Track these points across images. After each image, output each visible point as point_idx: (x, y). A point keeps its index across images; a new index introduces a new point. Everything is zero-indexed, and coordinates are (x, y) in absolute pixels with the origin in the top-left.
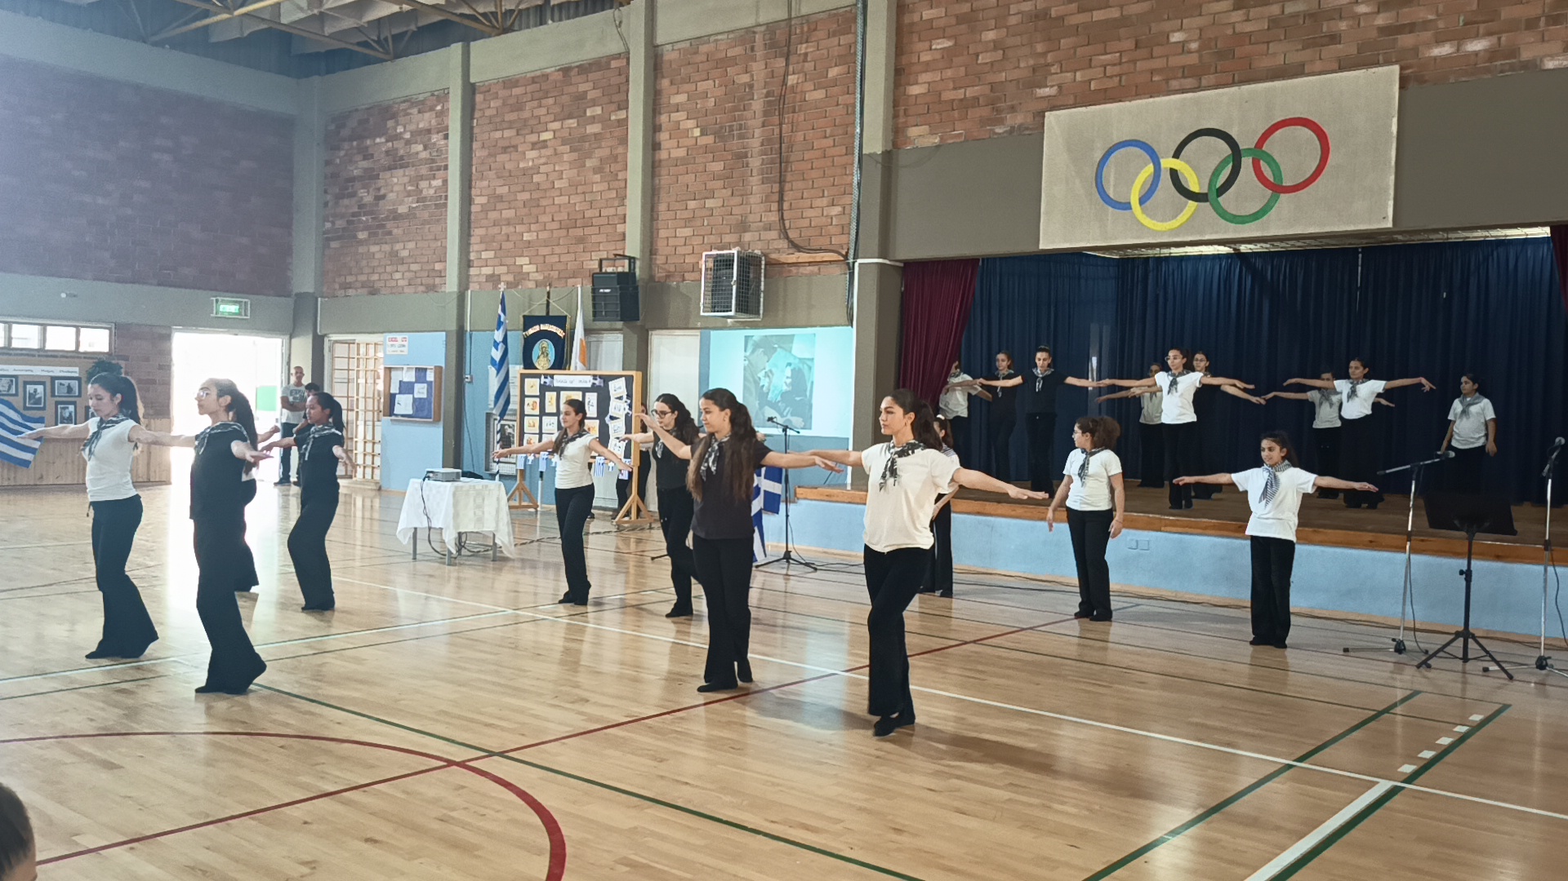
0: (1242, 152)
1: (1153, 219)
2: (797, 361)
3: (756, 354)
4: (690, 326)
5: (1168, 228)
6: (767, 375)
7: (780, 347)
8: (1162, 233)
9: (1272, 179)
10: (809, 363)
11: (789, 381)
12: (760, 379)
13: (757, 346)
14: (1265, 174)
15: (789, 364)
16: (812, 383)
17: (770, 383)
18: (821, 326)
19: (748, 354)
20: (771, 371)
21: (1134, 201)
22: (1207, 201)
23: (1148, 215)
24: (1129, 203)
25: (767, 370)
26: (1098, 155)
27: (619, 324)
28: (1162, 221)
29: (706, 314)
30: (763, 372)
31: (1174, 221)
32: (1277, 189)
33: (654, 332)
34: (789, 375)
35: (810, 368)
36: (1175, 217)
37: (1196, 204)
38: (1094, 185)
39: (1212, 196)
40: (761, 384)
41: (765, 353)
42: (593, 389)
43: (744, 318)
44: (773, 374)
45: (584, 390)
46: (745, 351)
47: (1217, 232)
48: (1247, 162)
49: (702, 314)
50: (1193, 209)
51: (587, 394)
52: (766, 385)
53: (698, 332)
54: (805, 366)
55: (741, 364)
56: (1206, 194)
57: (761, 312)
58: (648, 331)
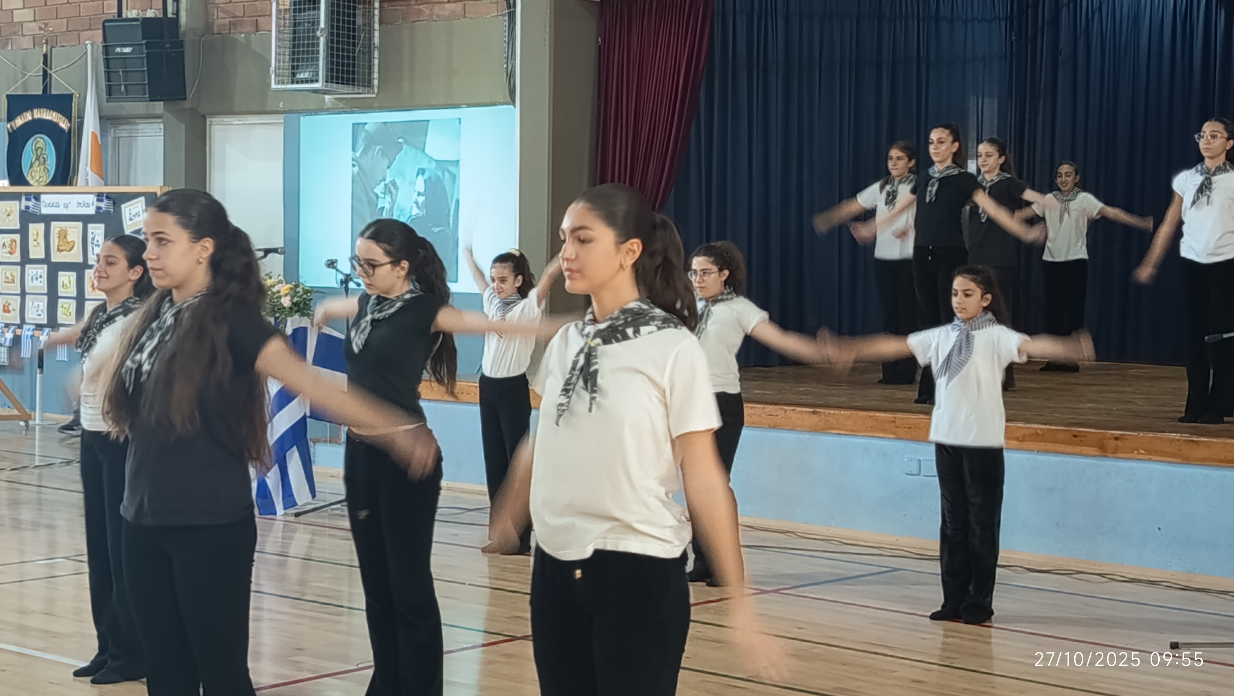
2: (434, 164)
3: (370, 154)
4: (268, 108)
6: (387, 190)
7: (406, 142)
10: (451, 168)
11: (421, 199)
12: (377, 197)
13: (372, 141)
15: (422, 171)
16: (458, 201)
17: (393, 202)
18: (469, 105)
19: (358, 154)
20: (394, 183)
25: (387, 181)
27: (159, 107)
29: (279, 86)
30: (382, 184)
33: (216, 120)
34: (422, 190)
35: (454, 178)
40: (380, 205)
41: (384, 153)
42: (98, 217)
43: (345, 91)
44: (397, 189)
45: (86, 220)
46: (353, 150)
49: (273, 86)
51: (90, 226)
52: (387, 206)
53: (280, 118)
54: (447, 174)
55: (347, 171)
57: (376, 82)
58: (204, 117)
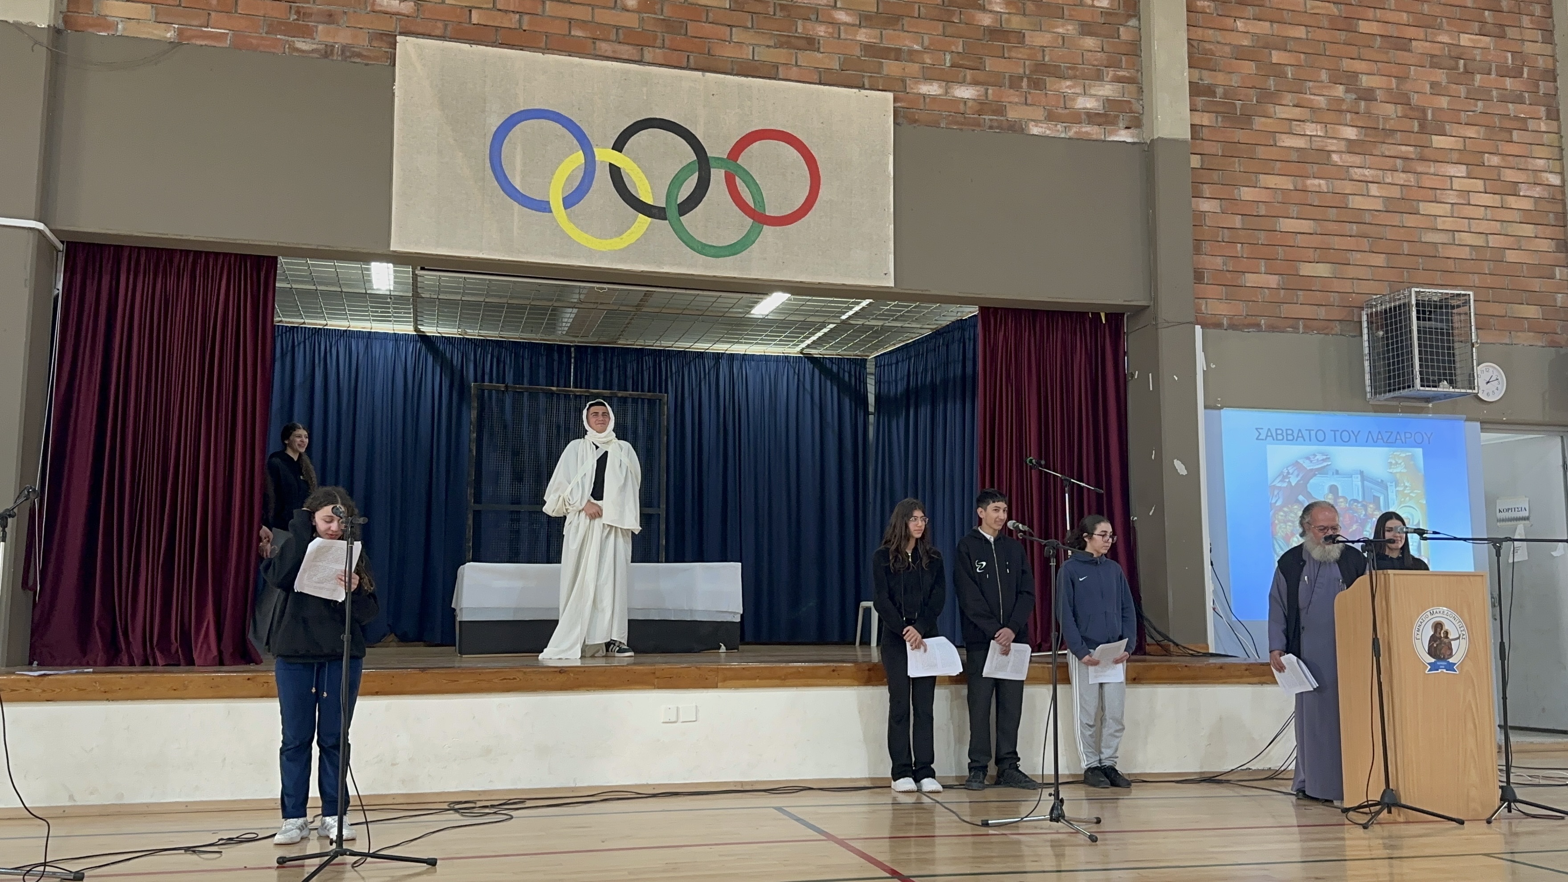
0: (712, 163)
1: (586, 232)
5: (608, 248)
8: (603, 255)
9: (751, 204)
14: (743, 195)
21: (556, 204)
22: (666, 219)
23: (577, 226)
24: (548, 202)
26: (494, 122)
28: (600, 238)
31: (617, 239)
32: (760, 218)
36: (620, 233)
37: (650, 219)
38: (488, 165)
39: (673, 212)
47: (679, 264)
48: (717, 176)
50: (646, 226)
56: (664, 208)
